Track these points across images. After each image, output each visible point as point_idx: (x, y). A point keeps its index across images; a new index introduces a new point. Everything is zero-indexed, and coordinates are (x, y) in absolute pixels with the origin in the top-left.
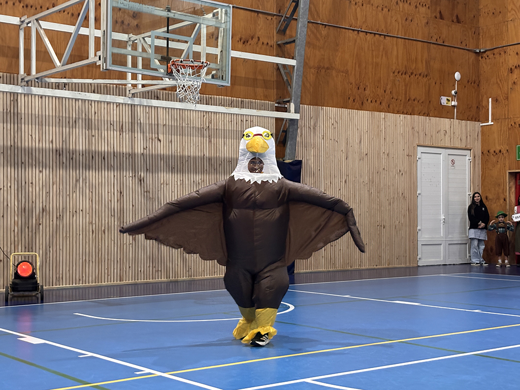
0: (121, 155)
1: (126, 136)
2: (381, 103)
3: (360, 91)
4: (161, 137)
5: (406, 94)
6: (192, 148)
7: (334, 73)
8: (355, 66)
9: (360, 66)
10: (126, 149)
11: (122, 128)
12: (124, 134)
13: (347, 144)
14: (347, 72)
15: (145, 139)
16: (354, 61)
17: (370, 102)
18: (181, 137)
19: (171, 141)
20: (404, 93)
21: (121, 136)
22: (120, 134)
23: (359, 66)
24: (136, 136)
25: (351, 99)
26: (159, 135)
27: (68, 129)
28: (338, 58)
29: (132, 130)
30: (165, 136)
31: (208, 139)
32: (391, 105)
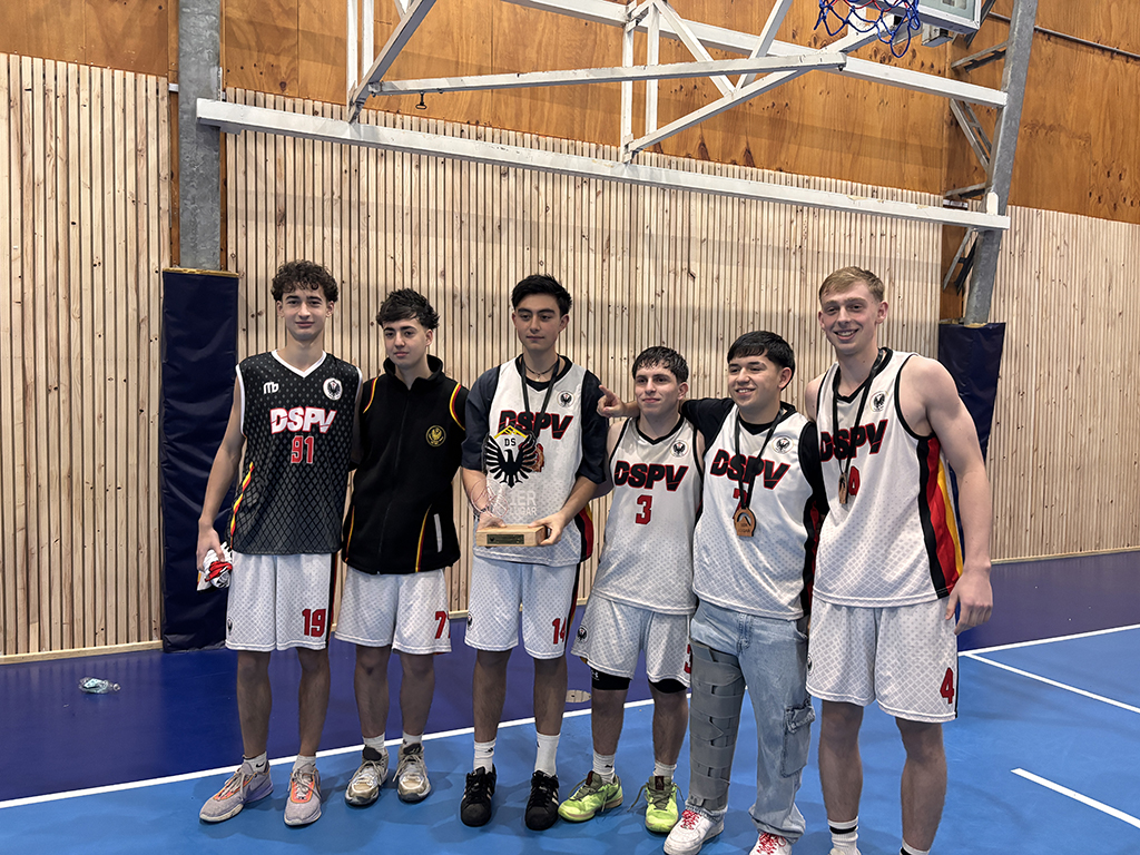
0: (605, 307)
1: (617, 264)
3: (1111, 179)
4: (695, 269)
6: (763, 293)
7: (1063, 139)
8: (1105, 126)
9: (1113, 126)
10: (616, 296)
11: (609, 247)
12: (613, 258)
13: (1084, 290)
14: (1088, 138)
15: (659, 272)
16: (1102, 117)
18: (740, 268)
19: (718, 278)
21: (606, 264)
22: (603, 261)
23: (1111, 127)
24: (639, 265)
25: (1094, 194)
26: (692, 263)
27: (481, 245)
28: (1071, 107)
29: (632, 252)
30: (704, 265)
31: (798, 273)
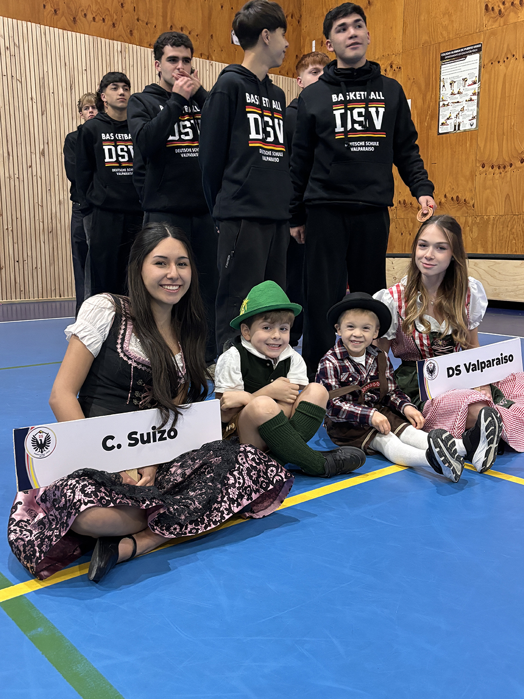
2: (114, 24)
5: (164, 16)
17: (92, 19)
20: (161, 14)
32: (135, 32)
